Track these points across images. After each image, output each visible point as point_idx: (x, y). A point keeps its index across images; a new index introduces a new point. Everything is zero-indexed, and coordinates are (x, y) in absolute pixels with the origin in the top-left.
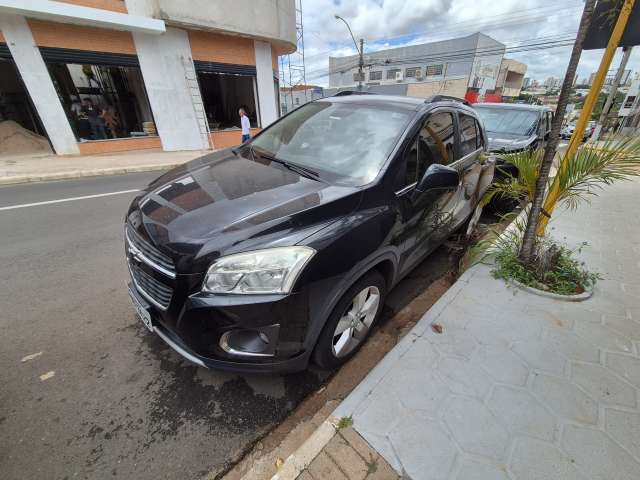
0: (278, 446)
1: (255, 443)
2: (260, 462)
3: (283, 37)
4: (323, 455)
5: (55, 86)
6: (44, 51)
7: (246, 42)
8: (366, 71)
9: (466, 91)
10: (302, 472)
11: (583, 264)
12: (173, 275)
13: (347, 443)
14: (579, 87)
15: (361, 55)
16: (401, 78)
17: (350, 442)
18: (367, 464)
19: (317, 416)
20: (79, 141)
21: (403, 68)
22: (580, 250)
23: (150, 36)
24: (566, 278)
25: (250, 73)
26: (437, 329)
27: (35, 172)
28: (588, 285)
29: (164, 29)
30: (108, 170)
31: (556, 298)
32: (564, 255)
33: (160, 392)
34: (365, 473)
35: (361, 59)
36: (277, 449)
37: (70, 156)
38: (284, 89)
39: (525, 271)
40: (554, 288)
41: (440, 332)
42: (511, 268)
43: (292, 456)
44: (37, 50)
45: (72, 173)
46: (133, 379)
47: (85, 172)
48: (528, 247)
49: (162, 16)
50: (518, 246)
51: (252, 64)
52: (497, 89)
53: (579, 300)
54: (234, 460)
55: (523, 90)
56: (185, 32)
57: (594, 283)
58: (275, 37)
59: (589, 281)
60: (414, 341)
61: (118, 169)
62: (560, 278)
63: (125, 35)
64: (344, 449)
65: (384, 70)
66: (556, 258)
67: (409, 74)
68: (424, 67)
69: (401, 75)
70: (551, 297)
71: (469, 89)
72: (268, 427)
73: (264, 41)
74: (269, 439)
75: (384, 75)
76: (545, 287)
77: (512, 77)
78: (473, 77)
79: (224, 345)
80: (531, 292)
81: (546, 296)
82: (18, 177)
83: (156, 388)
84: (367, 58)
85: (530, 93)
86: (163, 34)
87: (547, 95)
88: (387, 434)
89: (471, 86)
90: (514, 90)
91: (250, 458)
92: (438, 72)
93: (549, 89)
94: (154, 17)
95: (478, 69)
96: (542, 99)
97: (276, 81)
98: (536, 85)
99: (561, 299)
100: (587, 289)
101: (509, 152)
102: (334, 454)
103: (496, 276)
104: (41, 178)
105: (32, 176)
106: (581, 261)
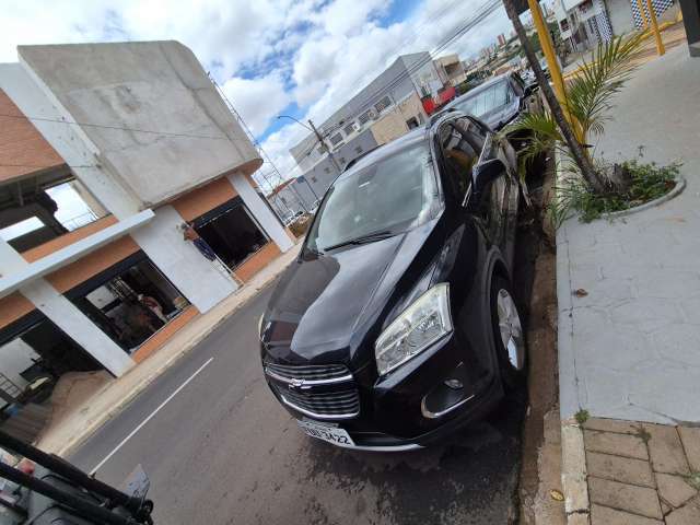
0: (539, 481)
1: (516, 492)
2: (537, 505)
3: (248, 159)
4: (591, 455)
5: (90, 318)
6: (68, 295)
7: (221, 182)
8: (327, 141)
9: (420, 103)
10: (587, 480)
11: (654, 164)
12: (350, 377)
13: (602, 432)
14: (511, 41)
15: (316, 131)
16: (359, 128)
17: (604, 429)
18: (636, 436)
19: (548, 435)
20: (129, 353)
21: (356, 119)
22: (641, 155)
23: (144, 228)
24: (650, 184)
25: (238, 202)
26: (580, 293)
27: (111, 405)
28: (673, 177)
29: (153, 214)
30: (169, 361)
31: (658, 205)
32: (630, 167)
33: (393, 504)
34: (644, 444)
35: (317, 134)
36: (541, 484)
37: (129, 371)
38: (269, 197)
39: (610, 201)
40: (647, 198)
41: (586, 294)
42: (594, 206)
43: (563, 477)
44: (63, 297)
45: (142, 385)
46: (360, 510)
47: (151, 377)
48: (594, 180)
49: (147, 205)
50: (584, 186)
51: (234, 195)
52: (445, 85)
53: (678, 193)
54: (513, 517)
55: (466, 71)
56: (170, 207)
57: (677, 172)
58: (241, 163)
59: (671, 173)
60: (571, 315)
61: (176, 354)
62: (645, 186)
63: (125, 239)
64: (603, 438)
65: (341, 131)
66: (626, 173)
67: (363, 121)
68: (373, 108)
69: (357, 125)
70: (652, 206)
71: (422, 100)
72: (515, 470)
73: (235, 172)
74: (525, 483)
75: (344, 134)
76: (638, 202)
77: (451, 68)
78: (419, 90)
79: (427, 414)
80: (632, 213)
81: (647, 208)
82: (100, 418)
83: (386, 504)
84: (321, 131)
85: (473, 71)
86: (153, 219)
87: (489, 63)
88: (627, 402)
89: (422, 96)
90: (461, 77)
91: (525, 508)
92: (387, 103)
93: (487, 58)
94: (141, 211)
95: (417, 80)
96: (488, 68)
97: (262, 196)
98: (474, 63)
99: (662, 202)
100: (675, 180)
101: (508, 122)
102: (598, 448)
103: (587, 220)
104: (119, 408)
105: (111, 409)
106: (649, 162)
